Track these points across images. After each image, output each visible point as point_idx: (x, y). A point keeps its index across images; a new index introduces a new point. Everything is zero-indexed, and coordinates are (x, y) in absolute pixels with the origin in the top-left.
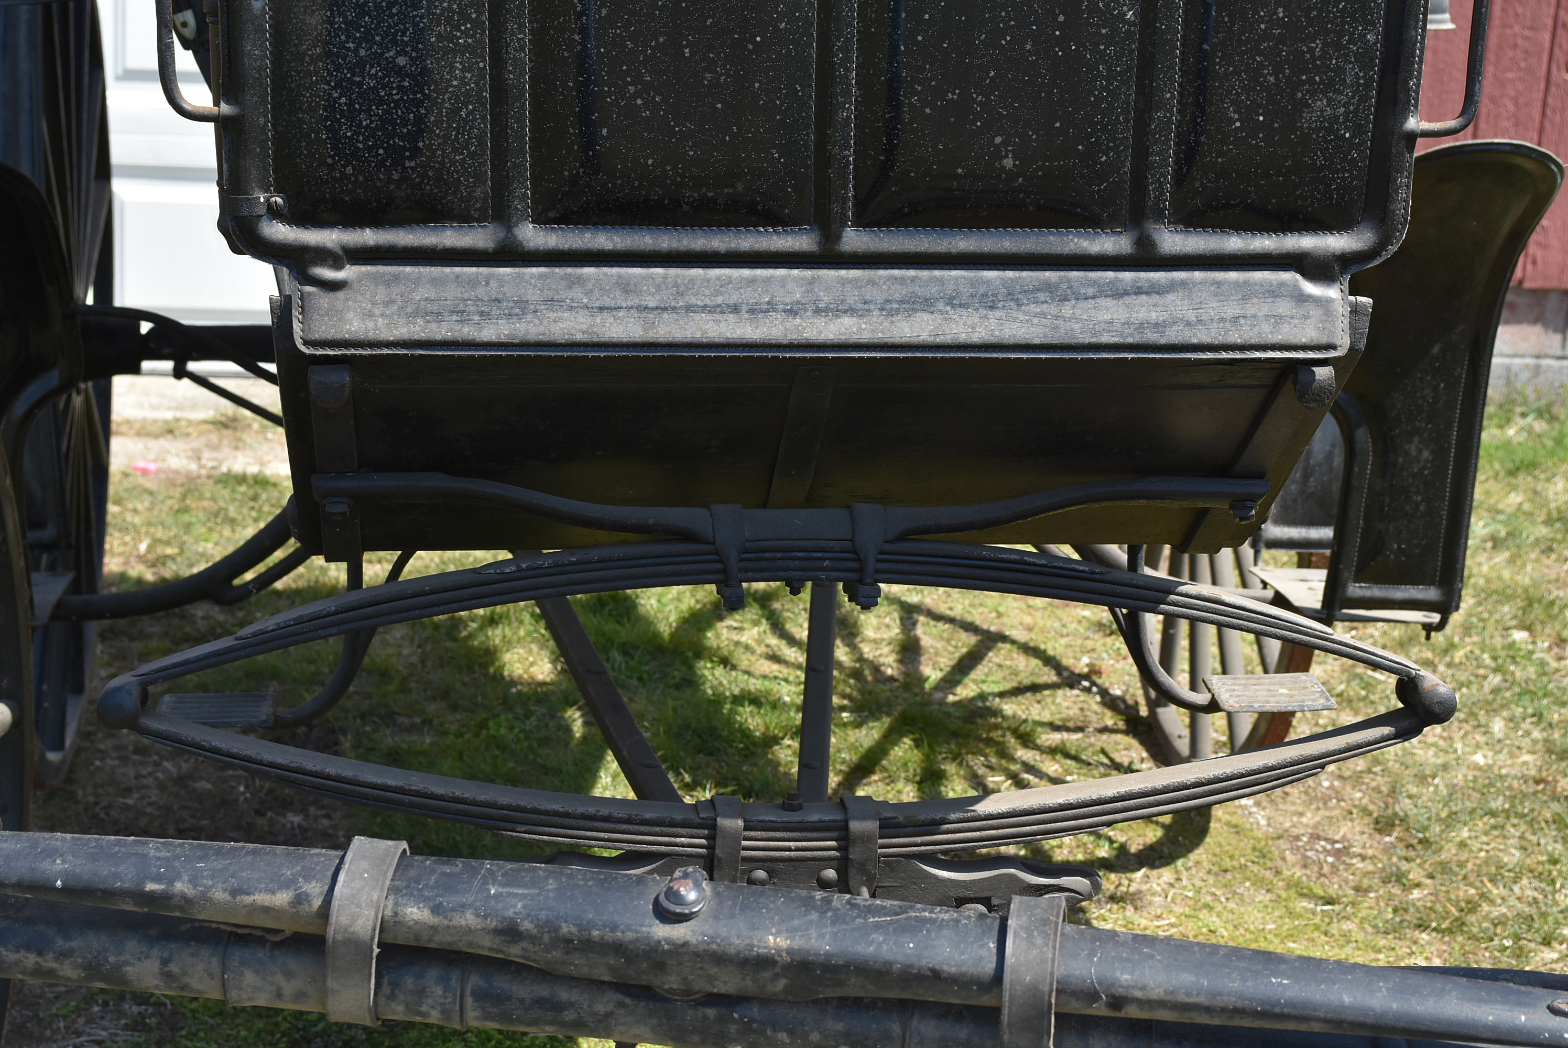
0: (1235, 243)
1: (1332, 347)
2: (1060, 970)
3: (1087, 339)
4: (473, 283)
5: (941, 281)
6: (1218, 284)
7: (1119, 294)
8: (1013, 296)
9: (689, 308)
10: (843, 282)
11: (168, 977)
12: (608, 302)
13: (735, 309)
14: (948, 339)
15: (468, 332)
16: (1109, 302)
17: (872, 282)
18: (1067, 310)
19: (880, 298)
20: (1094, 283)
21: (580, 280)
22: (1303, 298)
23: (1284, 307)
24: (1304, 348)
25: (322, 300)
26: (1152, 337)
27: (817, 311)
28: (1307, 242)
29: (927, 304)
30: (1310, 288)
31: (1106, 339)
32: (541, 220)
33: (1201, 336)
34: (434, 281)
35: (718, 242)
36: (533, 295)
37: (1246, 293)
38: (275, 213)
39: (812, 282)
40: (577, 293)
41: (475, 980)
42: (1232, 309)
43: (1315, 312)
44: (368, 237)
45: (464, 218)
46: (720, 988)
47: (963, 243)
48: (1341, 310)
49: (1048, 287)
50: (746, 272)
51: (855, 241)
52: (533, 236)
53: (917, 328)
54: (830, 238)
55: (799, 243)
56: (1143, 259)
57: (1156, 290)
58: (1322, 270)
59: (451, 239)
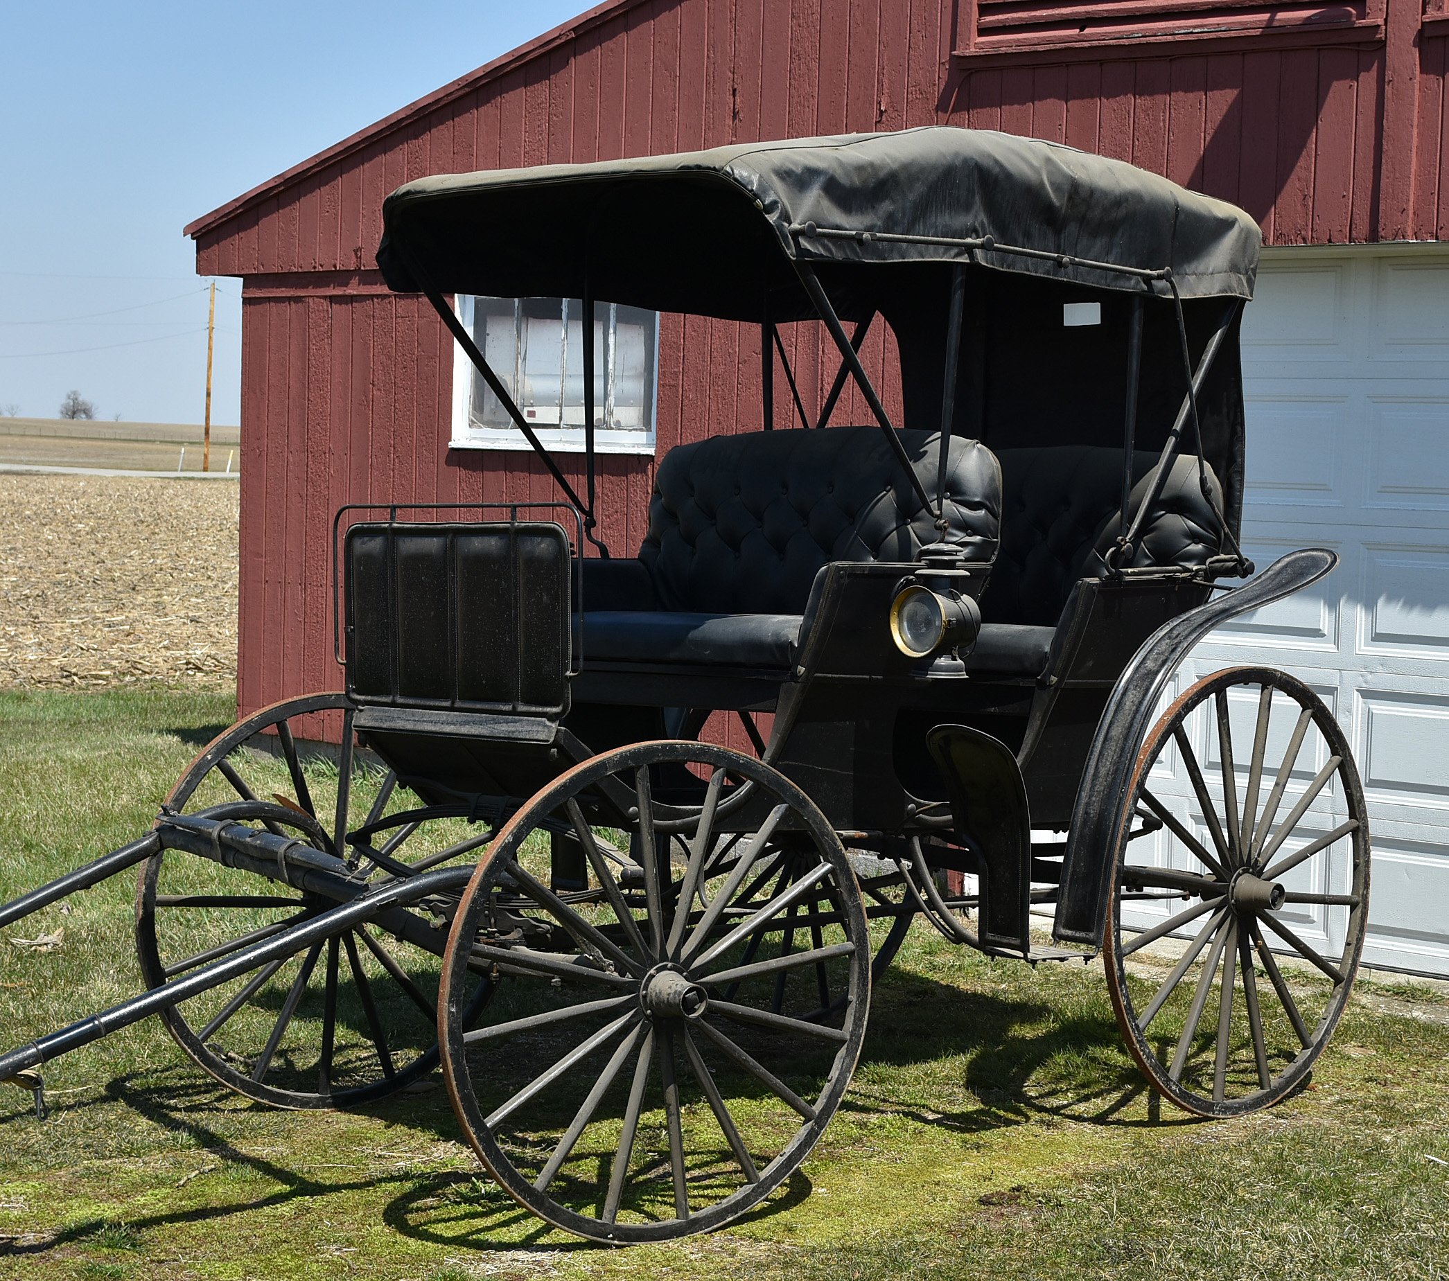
0: (533, 709)
1: (548, 741)
3: (498, 735)
4: (388, 711)
5: (473, 716)
6: (528, 721)
8: (487, 722)
9: (424, 721)
10: (453, 715)
13: (432, 722)
14: (470, 733)
15: (381, 725)
16: (504, 725)
17: (459, 716)
18: (496, 727)
19: (459, 720)
20: (503, 719)
21: (405, 712)
22: (545, 726)
23: (540, 728)
24: (542, 741)
26: (511, 735)
27: (447, 724)
28: (548, 709)
29: (469, 723)
30: (548, 723)
31: (502, 735)
32: (402, 695)
33: (521, 736)
34: (379, 711)
35: (432, 703)
37: (533, 723)
38: (354, 691)
39: (447, 715)
40: (404, 716)
42: (529, 728)
43: (547, 730)
44: (369, 698)
45: (386, 694)
47: (478, 706)
48: (555, 730)
49: (494, 720)
50: (437, 712)
51: (458, 704)
52: (400, 700)
53: (465, 730)
54: (453, 703)
55: (447, 704)
56: (514, 713)
57: (515, 722)
58: (552, 717)
59: (383, 700)
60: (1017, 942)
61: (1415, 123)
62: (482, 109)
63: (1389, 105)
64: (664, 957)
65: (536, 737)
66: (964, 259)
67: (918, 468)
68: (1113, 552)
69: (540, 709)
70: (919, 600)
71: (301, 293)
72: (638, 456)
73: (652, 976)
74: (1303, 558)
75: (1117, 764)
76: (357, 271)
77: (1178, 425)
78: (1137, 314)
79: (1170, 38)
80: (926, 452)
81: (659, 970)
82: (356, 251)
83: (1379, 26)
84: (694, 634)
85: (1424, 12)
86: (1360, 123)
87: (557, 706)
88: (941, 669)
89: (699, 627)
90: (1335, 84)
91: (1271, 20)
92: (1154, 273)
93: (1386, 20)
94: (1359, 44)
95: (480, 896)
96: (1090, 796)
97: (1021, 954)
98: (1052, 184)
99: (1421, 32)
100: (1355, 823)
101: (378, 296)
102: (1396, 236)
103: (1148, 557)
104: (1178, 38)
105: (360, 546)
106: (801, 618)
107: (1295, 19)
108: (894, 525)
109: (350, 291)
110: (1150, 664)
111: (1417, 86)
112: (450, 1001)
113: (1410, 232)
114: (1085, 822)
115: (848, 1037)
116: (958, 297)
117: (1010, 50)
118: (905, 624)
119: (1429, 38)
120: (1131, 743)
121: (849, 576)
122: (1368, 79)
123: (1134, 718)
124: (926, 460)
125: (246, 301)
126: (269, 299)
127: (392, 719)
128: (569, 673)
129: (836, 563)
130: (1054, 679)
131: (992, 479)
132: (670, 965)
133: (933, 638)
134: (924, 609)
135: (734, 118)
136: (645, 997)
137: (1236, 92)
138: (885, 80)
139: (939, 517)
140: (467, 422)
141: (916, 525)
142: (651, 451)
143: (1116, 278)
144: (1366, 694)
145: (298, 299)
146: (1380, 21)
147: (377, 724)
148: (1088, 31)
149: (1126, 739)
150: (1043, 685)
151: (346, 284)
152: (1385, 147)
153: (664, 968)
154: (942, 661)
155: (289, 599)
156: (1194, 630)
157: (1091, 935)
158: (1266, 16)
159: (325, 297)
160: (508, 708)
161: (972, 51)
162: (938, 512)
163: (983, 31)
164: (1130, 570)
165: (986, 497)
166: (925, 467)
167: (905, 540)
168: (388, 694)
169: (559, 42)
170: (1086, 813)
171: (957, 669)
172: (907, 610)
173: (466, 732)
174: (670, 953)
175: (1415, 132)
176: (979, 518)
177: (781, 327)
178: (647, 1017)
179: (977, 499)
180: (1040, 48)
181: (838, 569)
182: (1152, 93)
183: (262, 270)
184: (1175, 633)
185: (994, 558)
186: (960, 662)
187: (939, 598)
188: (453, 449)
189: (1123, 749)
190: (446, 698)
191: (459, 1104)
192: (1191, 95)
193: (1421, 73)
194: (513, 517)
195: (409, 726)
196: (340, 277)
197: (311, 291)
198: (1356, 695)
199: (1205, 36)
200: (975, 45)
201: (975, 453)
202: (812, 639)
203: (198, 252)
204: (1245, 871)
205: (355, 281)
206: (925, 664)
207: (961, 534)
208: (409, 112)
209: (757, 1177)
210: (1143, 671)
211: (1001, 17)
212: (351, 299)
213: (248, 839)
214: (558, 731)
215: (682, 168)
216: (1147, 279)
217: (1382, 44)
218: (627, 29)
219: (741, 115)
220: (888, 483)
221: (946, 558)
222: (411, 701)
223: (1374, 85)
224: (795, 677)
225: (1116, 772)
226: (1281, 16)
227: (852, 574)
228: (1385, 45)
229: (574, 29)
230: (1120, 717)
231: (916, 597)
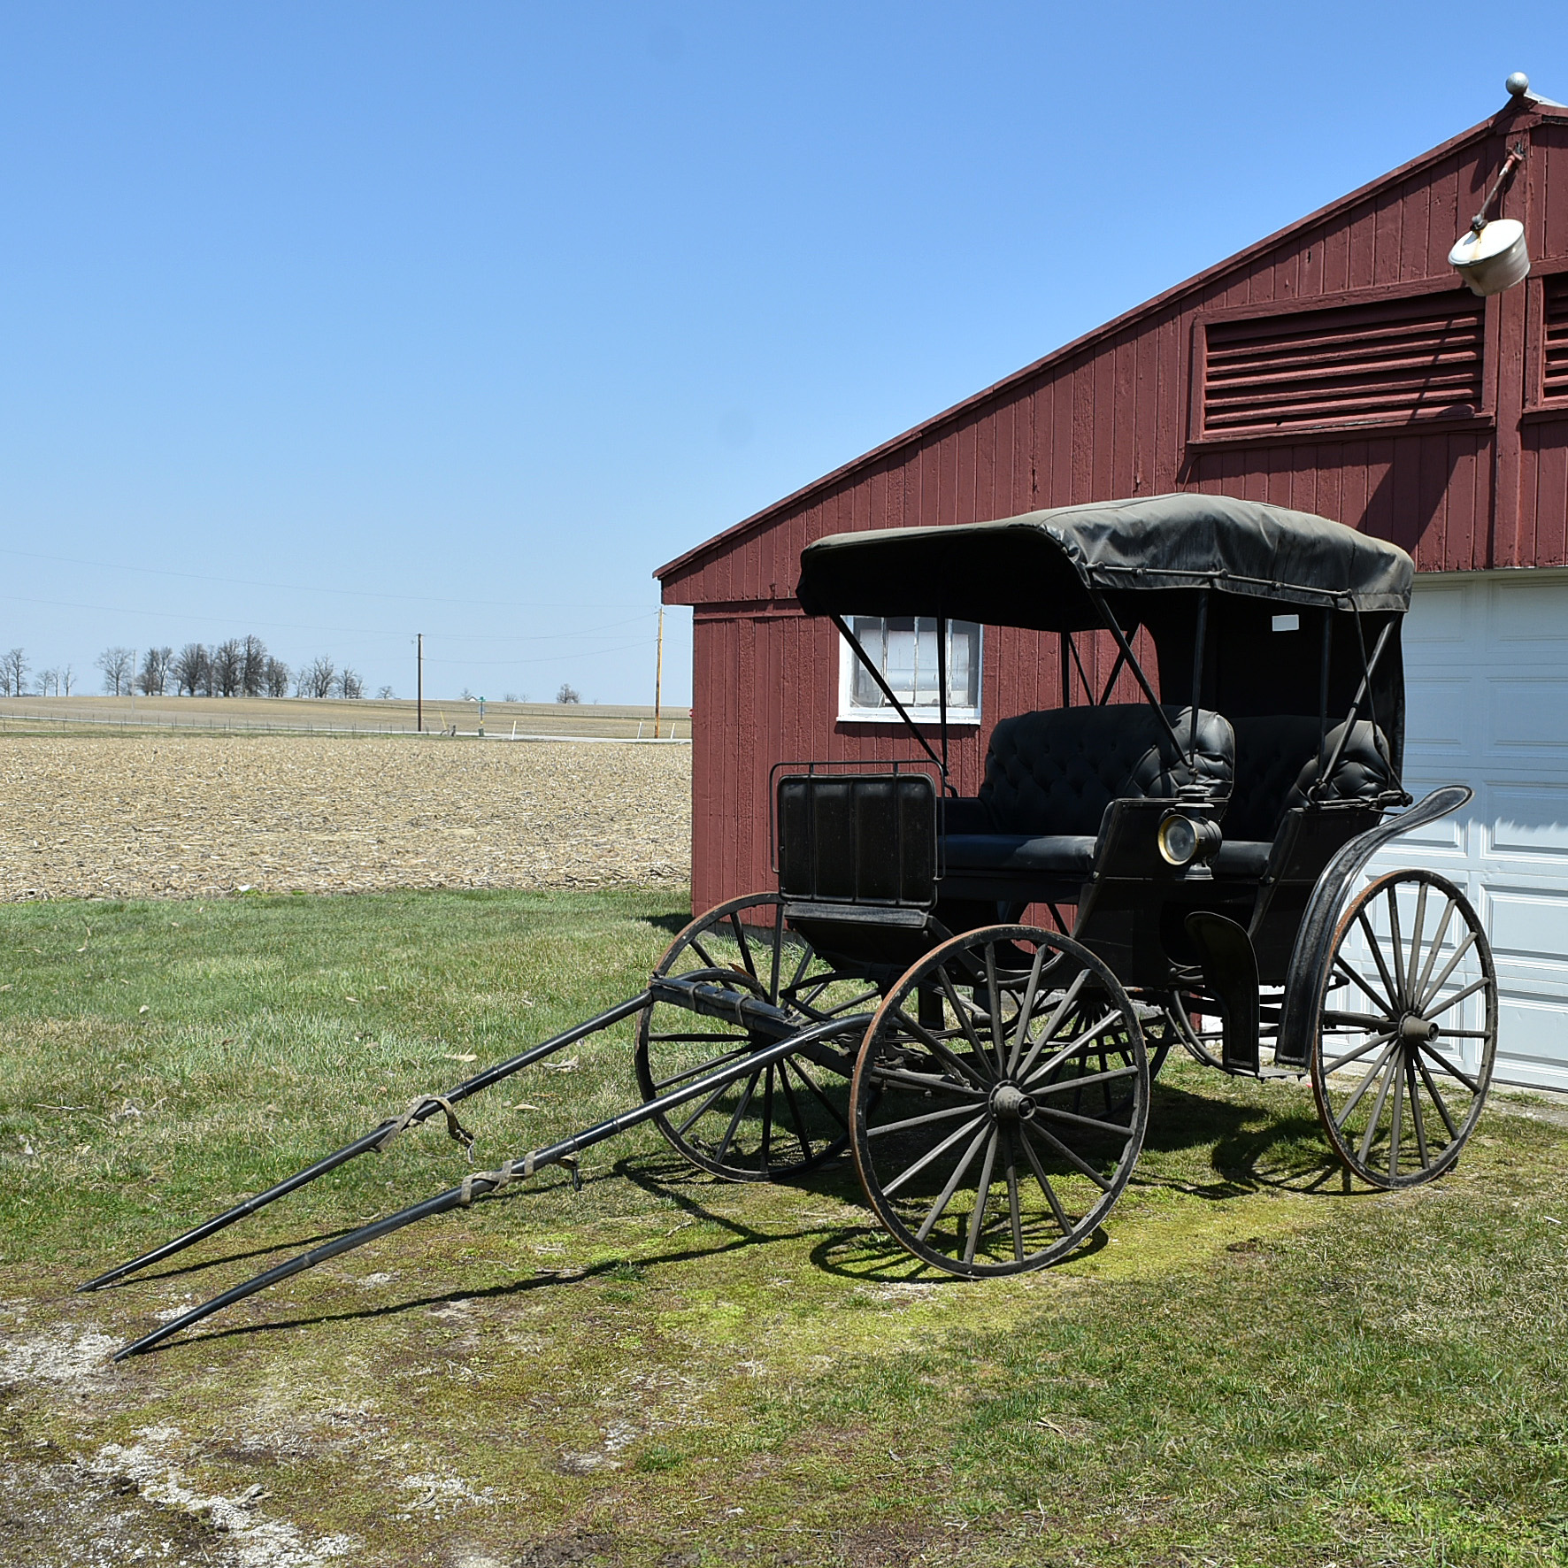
0: (911, 903)
1: (921, 926)
3: (885, 922)
4: (808, 906)
5: (868, 909)
6: (907, 912)
7: (892, 912)
8: (878, 913)
9: (833, 912)
10: (855, 908)
12: (823, 910)
13: (840, 913)
15: (805, 915)
16: (890, 914)
17: (859, 908)
18: (884, 916)
19: (859, 912)
20: (889, 911)
21: (820, 906)
22: (919, 915)
23: (916, 917)
24: (918, 926)
25: (788, 908)
26: (895, 922)
27: (850, 914)
28: (921, 904)
29: (865, 913)
30: (921, 914)
31: (888, 922)
32: (818, 894)
33: (902, 922)
34: (802, 905)
35: (839, 900)
36: (814, 909)
37: (911, 914)
38: (785, 891)
39: (851, 908)
40: (819, 908)
42: (908, 917)
43: (920, 918)
44: (795, 896)
47: (872, 902)
48: (926, 918)
49: (883, 911)
50: (843, 906)
51: (858, 900)
52: (817, 898)
53: (862, 918)
54: (854, 900)
55: (850, 900)
56: (897, 906)
57: (898, 912)
58: (923, 909)
59: (805, 897)
60: (1251, 1065)
61: (1518, 485)
62: (857, 488)
63: (1499, 473)
64: (1005, 1076)
65: (913, 923)
66: (1207, 586)
67: (1175, 732)
68: (1313, 790)
69: (915, 904)
70: (1177, 825)
71: (734, 616)
72: (969, 725)
73: (997, 1090)
74: (1448, 792)
75: (1319, 939)
76: (772, 600)
77: (1357, 700)
78: (1328, 622)
79: (1341, 429)
80: (1180, 721)
81: (1002, 1086)
82: (771, 586)
83: (1491, 417)
84: (1019, 850)
85: (1524, 407)
86: (1479, 486)
87: (927, 901)
88: (1194, 873)
89: (1022, 845)
90: (1460, 458)
91: (1414, 414)
92: (1340, 593)
93: (1496, 413)
94: (1476, 430)
95: (878, 1034)
96: (1300, 962)
97: (1253, 1074)
98: (1267, 532)
99: (1521, 421)
100: (1487, 980)
101: (786, 617)
102: (1506, 564)
103: (1337, 793)
104: (1347, 428)
105: (787, 791)
106: (1096, 838)
107: (1431, 414)
108: (1159, 773)
109: (767, 614)
110: (1341, 868)
111: (1519, 459)
112: (858, 1108)
113: (1515, 561)
114: (1296, 980)
115: (1134, 1133)
116: (1203, 612)
117: (1227, 439)
118: (1169, 842)
119: (1528, 425)
120: (1328, 924)
121: (1129, 808)
122: (1484, 454)
123: (1330, 906)
124: (1181, 727)
125: (696, 622)
126: (712, 620)
127: (812, 911)
128: (935, 878)
129: (1120, 800)
130: (1272, 879)
131: (1228, 739)
132: (1009, 1082)
133: (1189, 851)
134: (1182, 831)
135: (1034, 490)
136: (992, 1104)
137: (1389, 465)
138: (1140, 462)
139: (1192, 767)
140: (849, 703)
141: (1174, 772)
142: (978, 722)
143: (1312, 597)
144: (1488, 888)
145: (731, 620)
146: (1492, 414)
147: (801, 915)
148: (1283, 425)
149: (1325, 921)
150: (1264, 883)
151: (765, 610)
152: (1497, 502)
153: (1005, 1084)
154: (1195, 868)
155: (726, 827)
156: (1372, 844)
157: (1302, 1060)
158: (1410, 412)
159: (750, 618)
160: (893, 902)
161: (1201, 440)
162: (1190, 763)
163: (1208, 427)
164: (1325, 802)
165: (1223, 752)
166: (1180, 731)
167: (1166, 782)
168: (808, 894)
169: (911, 440)
170: (1297, 974)
171: (1206, 873)
172: (1169, 833)
173: (865, 919)
174: (1009, 1074)
175: (1518, 491)
176: (1218, 767)
177: (1074, 636)
178: (994, 1119)
179: (1217, 754)
180: (1249, 437)
181: (1121, 803)
182: (1329, 468)
183: (706, 600)
184: (1358, 846)
185: (1230, 795)
186: (1208, 868)
187: (1192, 823)
188: (839, 722)
189: (1323, 929)
190: (849, 897)
191: (864, 1179)
192: (1357, 468)
193: (1523, 449)
194: (895, 770)
195: (824, 916)
196: (760, 604)
197: (740, 615)
198: (1481, 888)
199: (1367, 427)
200: (1203, 436)
201: (1215, 721)
202: (1104, 852)
203: (662, 589)
204: (1410, 1014)
205: (771, 606)
206: (1184, 869)
207: (1206, 778)
208: (807, 490)
209: (1071, 1232)
210: (1336, 873)
211: (1221, 416)
212: (768, 619)
213: (715, 995)
214: (928, 919)
215: (1011, 526)
216: (1335, 598)
217: (1494, 429)
218: (958, 431)
219: (1038, 488)
220: (1155, 742)
221: (1197, 795)
222: (824, 899)
223: (1488, 458)
224: (1092, 879)
225: (1318, 944)
226: (1420, 411)
227: (1131, 806)
228: (1496, 431)
229: (921, 431)
230: (1320, 906)
231: (1176, 823)
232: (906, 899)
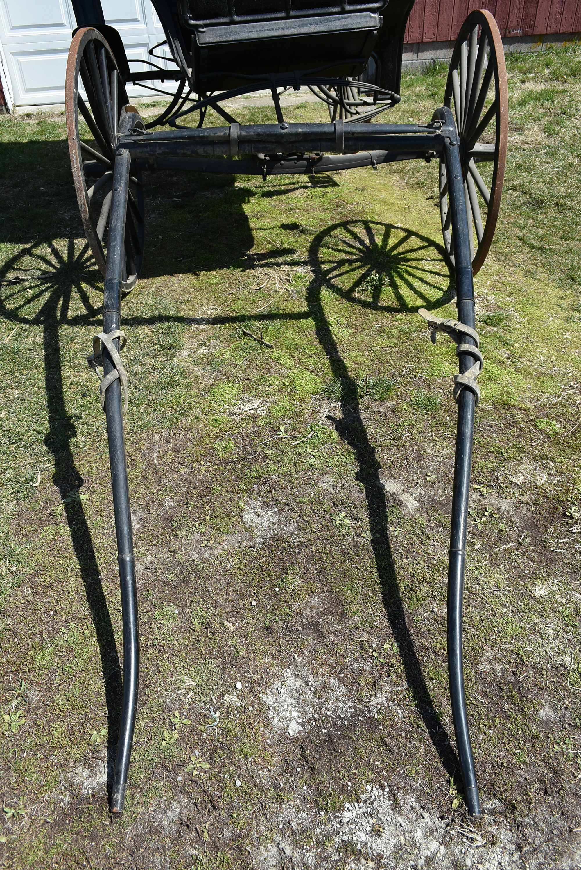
0: (359, 7)
1: (376, 27)
2: (344, 130)
3: (334, 29)
4: (227, 29)
5: (308, 20)
6: (356, 16)
7: (339, 20)
8: (321, 22)
9: (265, 30)
10: (291, 22)
11: (204, 151)
12: (251, 30)
13: (273, 29)
14: (310, 32)
15: (227, 39)
16: (337, 21)
17: (296, 21)
18: (330, 24)
19: (298, 25)
20: (335, 18)
21: (245, 26)
22: (371, 17)
23: (368, 19)
24: (372, 27)
25: (201, 35)
26: (345, 27)
27: (287, 28)
28: (371, 5)
29: (306, 25)
30: (372, 15)
31: (337, 29)
32: (237, 15)
33: (354, 26)
34: (220, 29)
35: (269, 16)
36: (238, 30)
37: (361, 17)
38: (191, 18)
39: (286, 22)
40: (245, 29)
41: (253, 145)
42: (359, 21)
43: (373, 20)
44: (208, 21)
45: (223, 16)
46: (292, 140)
47: (311, 12)
48: (378, 19)
49: (327, 19)
50: (274, 22)
51: (292, 13)
52: (236, 18)
54: (288, 13)
55: (282, 14)
56: (343, 12)
57: (345, 18)
58: (373, 11)
59: (222, 20)
65: (367, 25)
69: (364, 6)
160: (337, 9)
173: (306, 32)
190: (280, 11)
222: (249, 18)
232: (351, 3)
